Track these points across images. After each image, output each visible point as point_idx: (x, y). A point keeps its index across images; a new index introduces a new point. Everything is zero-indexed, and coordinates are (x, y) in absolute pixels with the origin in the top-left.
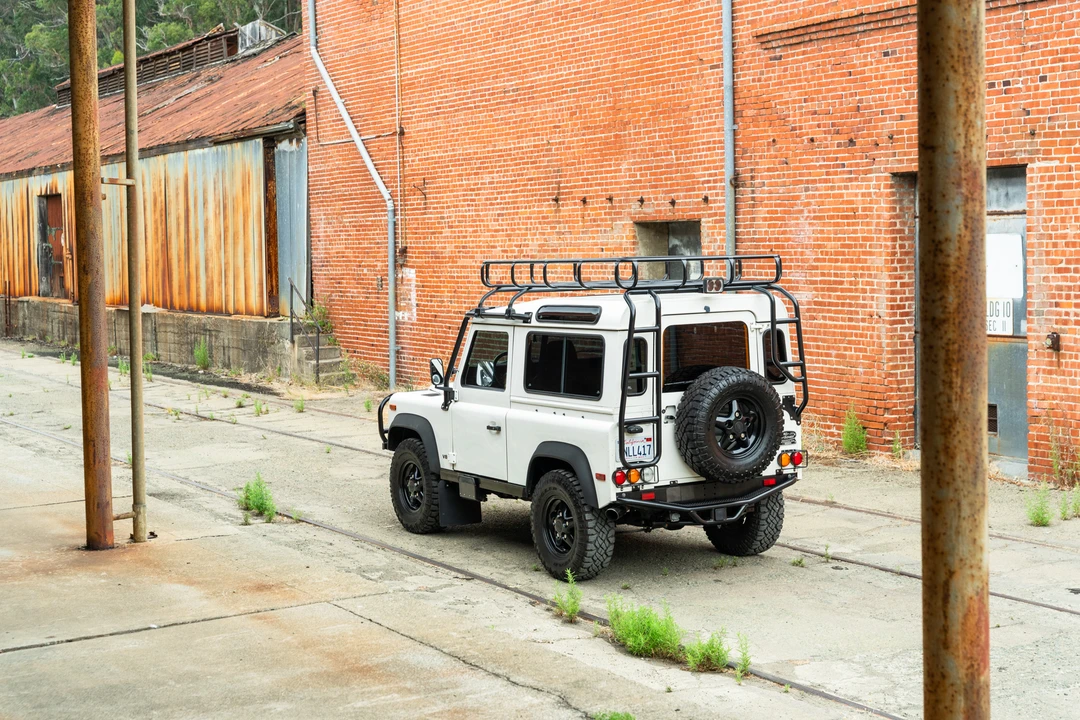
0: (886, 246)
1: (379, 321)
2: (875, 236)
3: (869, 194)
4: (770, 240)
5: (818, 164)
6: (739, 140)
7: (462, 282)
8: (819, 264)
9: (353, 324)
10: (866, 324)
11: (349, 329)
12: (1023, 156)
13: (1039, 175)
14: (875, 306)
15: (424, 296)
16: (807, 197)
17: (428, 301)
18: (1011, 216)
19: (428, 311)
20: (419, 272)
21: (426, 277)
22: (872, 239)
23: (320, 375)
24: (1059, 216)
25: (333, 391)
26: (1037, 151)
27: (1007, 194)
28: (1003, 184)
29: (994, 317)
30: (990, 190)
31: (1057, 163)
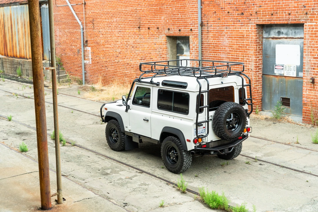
0: (254, 48)
1: (78, 63)
2: (250, 44)
3: (249, 31)
4: (213, 44)
5: (230, 20)
6: (203, 11)
7: (107, 52)
8: (231, 52)
9: (70, 64)
10: (247, 72)
11: (68, 65)
12: (303, 21)
13: (308, 27)
14: (250, 66)
15: (94, 56)
16: (227, 30)
17: (95, 58)
18: (296, 39)
19: (95, 61)
20: (92, 48)
21: (94, 50)
22: (249, 45)
23: (60, 80)
24: (315, 41)
25: (64, 85)
26: (308, 19)
27: (295, 32)
28: (293, 29)
29: (290, 71)
30: (289, 30)
31: (315, 24)
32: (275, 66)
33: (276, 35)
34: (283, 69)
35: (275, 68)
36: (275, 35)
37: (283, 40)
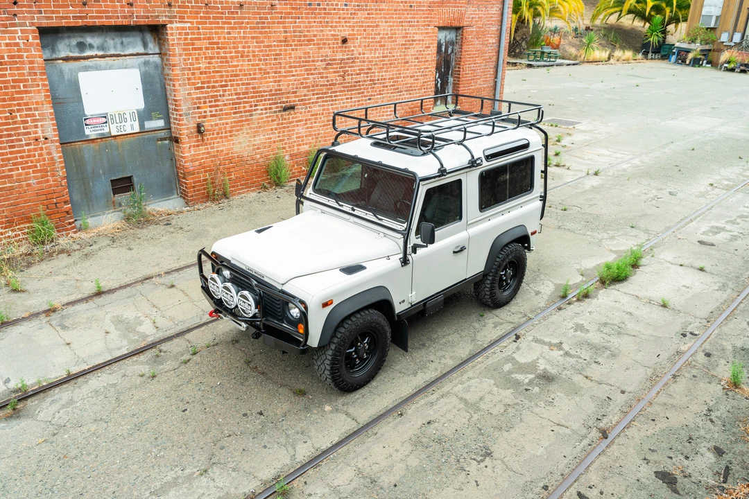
0: (44, 85)
10: (32, 147)
12: (164, 19)
13: (177, 32)
18: (127, 57)
24: (194, 57)
27: (122, 43)
28: (117, 36)
29: (123, 123)
30: (107, 39)
31: (189, 25)
32: (85, 119)
33: (74, 52)
34: (106, 122)
35: (86, 125)
36: (71, 51)
37: (94, 62)
